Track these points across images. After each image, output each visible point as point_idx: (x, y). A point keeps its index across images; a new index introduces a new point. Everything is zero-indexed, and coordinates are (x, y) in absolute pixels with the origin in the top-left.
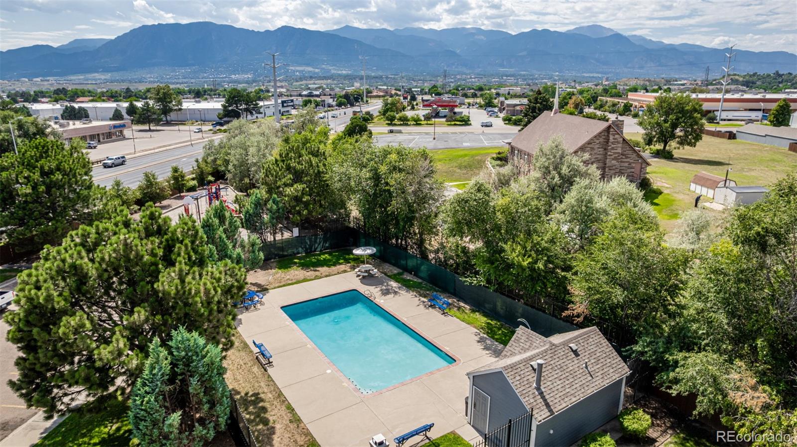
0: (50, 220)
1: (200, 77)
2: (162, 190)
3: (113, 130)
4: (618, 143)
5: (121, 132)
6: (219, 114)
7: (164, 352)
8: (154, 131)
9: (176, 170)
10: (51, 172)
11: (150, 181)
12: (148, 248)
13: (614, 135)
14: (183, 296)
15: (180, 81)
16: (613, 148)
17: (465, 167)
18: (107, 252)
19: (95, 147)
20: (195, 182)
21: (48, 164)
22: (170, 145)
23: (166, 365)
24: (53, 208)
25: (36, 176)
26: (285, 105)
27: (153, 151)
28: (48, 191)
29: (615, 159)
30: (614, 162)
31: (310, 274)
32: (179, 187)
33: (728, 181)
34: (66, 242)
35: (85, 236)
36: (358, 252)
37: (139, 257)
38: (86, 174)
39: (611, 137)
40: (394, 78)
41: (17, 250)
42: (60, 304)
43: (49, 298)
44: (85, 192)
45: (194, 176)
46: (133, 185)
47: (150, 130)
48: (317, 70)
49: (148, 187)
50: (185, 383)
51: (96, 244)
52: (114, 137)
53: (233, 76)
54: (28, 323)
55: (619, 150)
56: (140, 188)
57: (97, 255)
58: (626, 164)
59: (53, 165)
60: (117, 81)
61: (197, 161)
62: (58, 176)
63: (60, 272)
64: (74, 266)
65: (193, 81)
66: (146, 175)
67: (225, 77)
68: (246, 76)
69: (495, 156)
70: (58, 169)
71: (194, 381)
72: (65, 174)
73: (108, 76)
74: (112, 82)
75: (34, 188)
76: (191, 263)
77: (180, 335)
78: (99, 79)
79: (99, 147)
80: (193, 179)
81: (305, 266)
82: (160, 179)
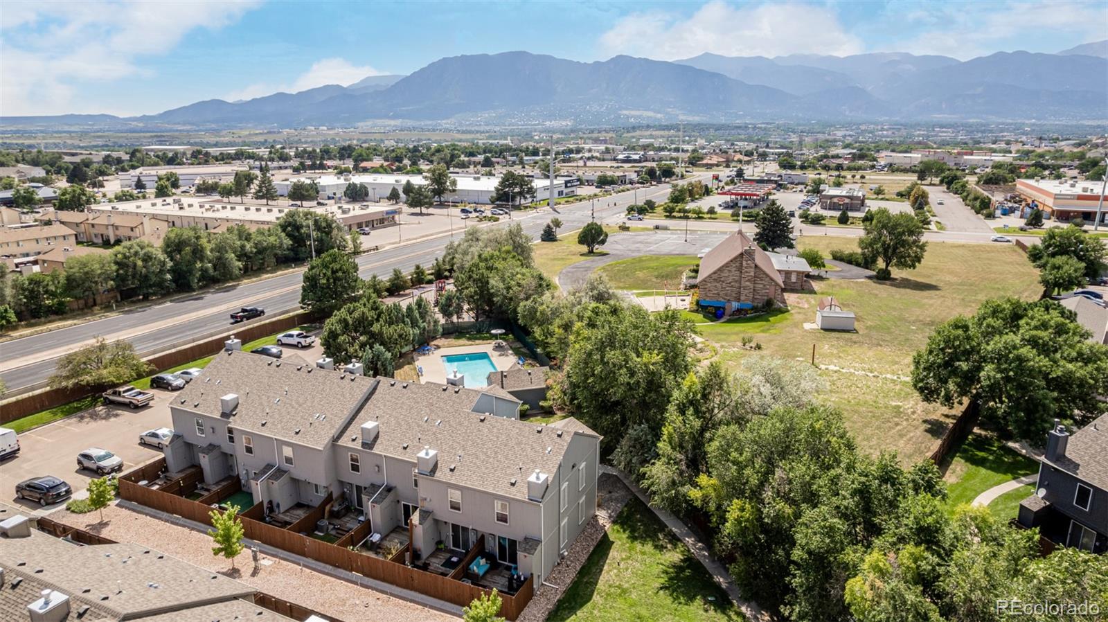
0: (333, 299)
1: (507, 124)
2: (405, 282)
3: (385, 216)
4: (751, 267)
5: (393, 218)
6: (492, 197)
7: (370, 351)
8: (425, 215)
9: (418, 267)
10: (337, 271)
11: (397, 275)
12: (371, 315)
13: (747, 261)
14: (381, 333)
15: (482, 129)
16: (746, 272)
17: (663, 277)
18: (356, 314)
19: (368, 234)
20: (432, 277)
21: (336, 266)
22: (432, 235)
23: (371, 356)
24: (335, 292)
25: (329, 273)
26: (569, 185)
27: (415, 241)
28: (334, 282)
29: (748, 281)
30: (748, 283)
31: (470, 343)
32: (419, 280)
33: (833, 307)
34: (342, 310)
35: (350, 308)
36: (493, 332)
37: (367, 318)
38: (355, 272)
39: (744, 263)
40: (765, 129)
41: (316, 315)
42: (339, 332)
43: (336, 329)
44: (353, 284)
45: (433, 271)
46: (385, 278)
47: (421, 214)
48: (659, 116)
49: (395, 279)
50: (377, 364)
51: (353, 311)
52: (386, 223)
53: (548, 123)
54: (329, 338)
55: (752, 274)
56: (390, 280)
57: (352, 316)
58: (761, 286)
59: (338, 266)
60: (409, 129)
61: (437, 260)
62: (340, 274)
63: (340, 320)
64: (344, 319)
65: (497, 129)
66: (395, 271)
67: (538, 124)
68: (564, 123)
69: (692, 268)
70: (340, 269)
71: (379, 363)
72: (344, 273)
73: (398, 122)
74: (401, 130)
75: (328, 280)
76: (386, 322)
77: (377, 346)
78: (388, 126)
79: (372, 232)
80: (431, 274)
81: (469, 339)
82: (404, 274)
